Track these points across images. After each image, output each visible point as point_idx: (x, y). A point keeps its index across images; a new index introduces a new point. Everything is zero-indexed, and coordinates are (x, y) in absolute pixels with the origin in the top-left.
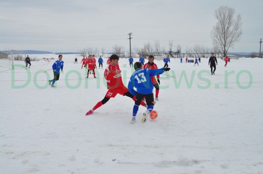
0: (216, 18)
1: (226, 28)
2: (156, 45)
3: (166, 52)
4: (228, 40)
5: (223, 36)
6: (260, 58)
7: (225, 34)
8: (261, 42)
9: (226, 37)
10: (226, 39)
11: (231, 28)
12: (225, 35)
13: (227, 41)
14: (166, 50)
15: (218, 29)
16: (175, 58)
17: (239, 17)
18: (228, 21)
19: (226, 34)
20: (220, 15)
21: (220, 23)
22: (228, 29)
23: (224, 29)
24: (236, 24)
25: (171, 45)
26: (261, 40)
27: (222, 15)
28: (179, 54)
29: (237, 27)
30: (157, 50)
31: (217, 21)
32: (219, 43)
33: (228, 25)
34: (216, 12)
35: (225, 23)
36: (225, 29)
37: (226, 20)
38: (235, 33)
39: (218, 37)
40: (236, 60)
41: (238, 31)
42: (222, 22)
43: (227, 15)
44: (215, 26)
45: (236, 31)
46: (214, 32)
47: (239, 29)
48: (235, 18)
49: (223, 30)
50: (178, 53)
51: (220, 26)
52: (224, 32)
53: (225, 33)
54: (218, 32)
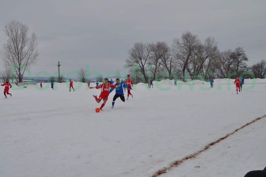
0: (7, 34)
1: (19, 47)
4: (23, 62)
5: (17, 57)
6: (59, 83)
7: (19, 55)
8: (59, 66)
9: (20, 58)
10: (21, 61)
11: (26, 49)
12: (18, 56)
13: (22, 64)
15: (9, 48)
17: (34, 35)
18: (22, 39)
19: (20, 55)
20: (12, 32)
21: (12, 42)
22: (22, 49)
23: (18, 49)
24: (31, 44)
26: (59, 64)
27: (14, 32)
29: (32, 49)
31: (8, 38)
32: (12, 65)
33: (22, 45)
34: (6, 27)
35: (18, 42)
36: (19, 49)
37: (19, 37)
38: (30, 54)
39: (11, 58)
40: (34, 86)
41: (34, 52)
42: (15, 40)
43: (19, 33)
44: (6, 45)
45: (31, 52)
46: (5, 52)
47: (35, 50)
48: (29, 35)
49: (16, 50)
51: (13, 45)
52: (17, 52)
53: (18, 53)
54: (10, 52)
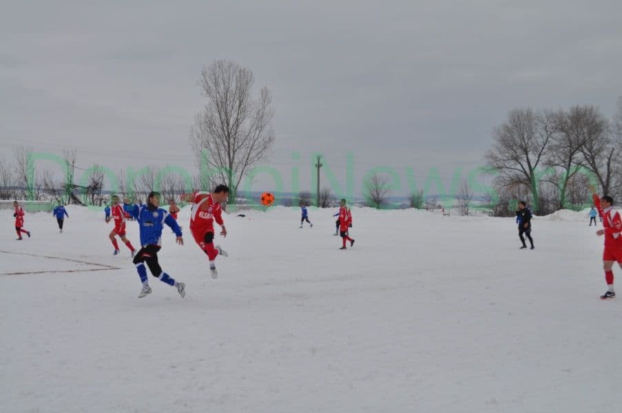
0: (206, 92)
1: (232, 121)
2: (21, 164)
3: (55, 188)
4: (239, 157)
5: (226, 143)
6: (320, 208)
7: (229, 139)
8: (319, 166)
9: (232, 146)
10: (234, 154)
11: (246, 125)
12: (229, 143)
13: (236, 160)
14: (54, 180)
15: (210, 123)
16: (84, 205)
17: (265, 94)
18: (238, 102)
19: (232, 140)
20: (216, 84)
21: (214, 108)
22: (237, 126)
23: (228, 125)
24: (258, 114)
25: (71, 165)
26: (319, 161)
27: (222, 86)
28: (97, 192)
29: (259, 124)
30: (22, 180)
31: (207, 100)
32: (215, 164)
33: (238, 114)
34: (204, 74)
35: (229, 108)
36: (231, 126)
37: (232, 99)
38: (256, 138)
39: (212, 146)
40: (263, 213)
41: (265, 133)
42: (222, 106)
43: (233, 87)
44: (203, 115)
45: (258, 132)
46: (199, 131)
47: (267, 128)
48: (254, 95)
49: (225, 129)
50: (95, 189)
51: (217, 115)
52: (226, 133)
53: (229, 136)
54: (212, 132)
